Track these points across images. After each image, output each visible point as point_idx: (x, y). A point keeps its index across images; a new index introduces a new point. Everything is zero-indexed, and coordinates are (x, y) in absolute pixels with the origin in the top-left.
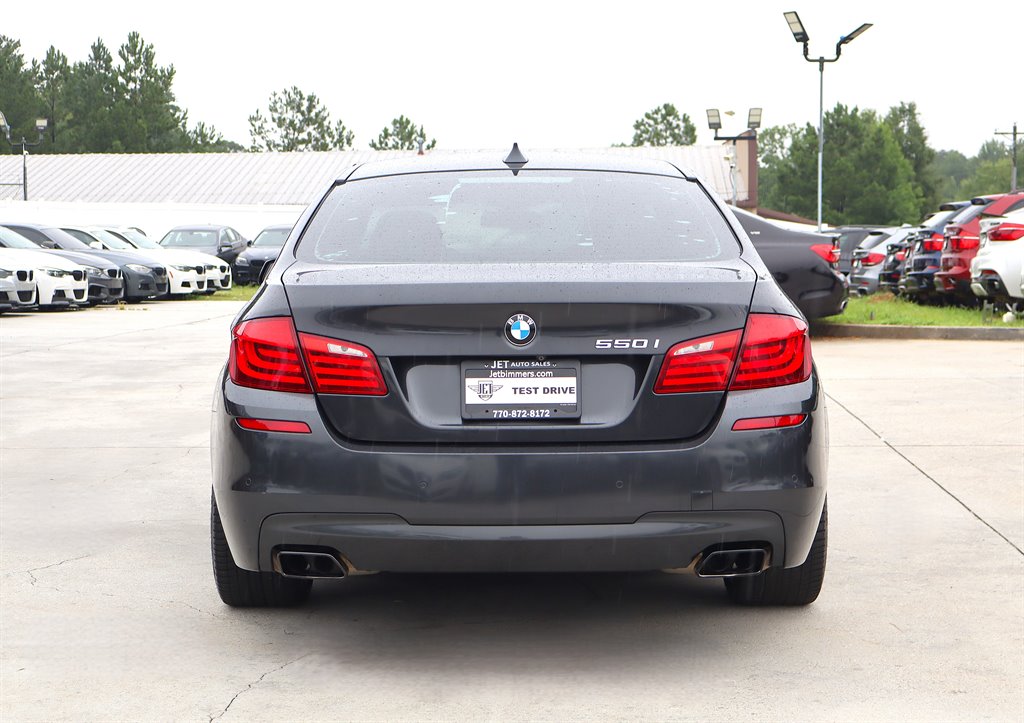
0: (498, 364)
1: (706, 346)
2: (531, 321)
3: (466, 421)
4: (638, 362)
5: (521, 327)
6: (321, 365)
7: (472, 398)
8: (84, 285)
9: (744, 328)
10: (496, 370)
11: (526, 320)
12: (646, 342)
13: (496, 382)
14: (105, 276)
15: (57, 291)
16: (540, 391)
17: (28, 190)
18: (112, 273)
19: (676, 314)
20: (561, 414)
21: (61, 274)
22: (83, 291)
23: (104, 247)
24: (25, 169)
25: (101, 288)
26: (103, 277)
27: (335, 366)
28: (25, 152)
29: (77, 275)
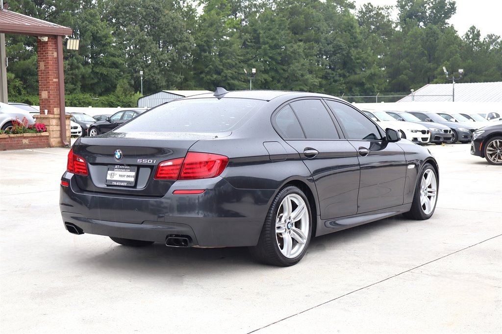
0: (116, 167)
1: (170, 163)
2: (121, 152)
3: (108, 185)
4: (151, 167)
5: (118, 154)
6: (78, 165)
7: (109, 178)
8: (428, 136)
9: (185, 157)
10: (116, 168)
11: (119, 152)
12: (152, 161)
13: (116, 172)
14: (442, 132)
15: (414, 138)
16: (126, 176)
17: (455, 97)
18: (446, 131)
19: (158, 151)
20: (129, 185)
21: (416, 131)
22: (428, 138)
23: (456, 121)
24: (454, 89)
25: (440, 137)
26: (441, 133)
27: (80, 165)
28: (454, 82)
29: (424, 132)
